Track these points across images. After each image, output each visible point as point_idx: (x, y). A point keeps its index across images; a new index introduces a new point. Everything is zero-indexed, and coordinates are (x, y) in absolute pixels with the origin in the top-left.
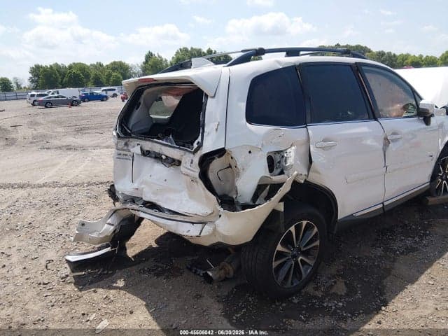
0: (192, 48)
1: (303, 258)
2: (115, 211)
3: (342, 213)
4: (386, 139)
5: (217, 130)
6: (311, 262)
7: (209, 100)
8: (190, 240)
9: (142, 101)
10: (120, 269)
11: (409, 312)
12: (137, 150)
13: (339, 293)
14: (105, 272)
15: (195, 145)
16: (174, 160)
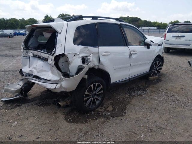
0: (66, 14)
1: (97, 97)
2: (22, 80)
3: (113, 81)
4: (130, 53)
5: (61, 46)
6: (100, 99)
7: (59, 34)
8: (52, 90)
9: (34, 34)
10: (24, 104)
11: (133, 116)
12: (31, 54)
13: (109, 110)
14: (18, 105)
15: (53, 52)
16: (46, 58)
